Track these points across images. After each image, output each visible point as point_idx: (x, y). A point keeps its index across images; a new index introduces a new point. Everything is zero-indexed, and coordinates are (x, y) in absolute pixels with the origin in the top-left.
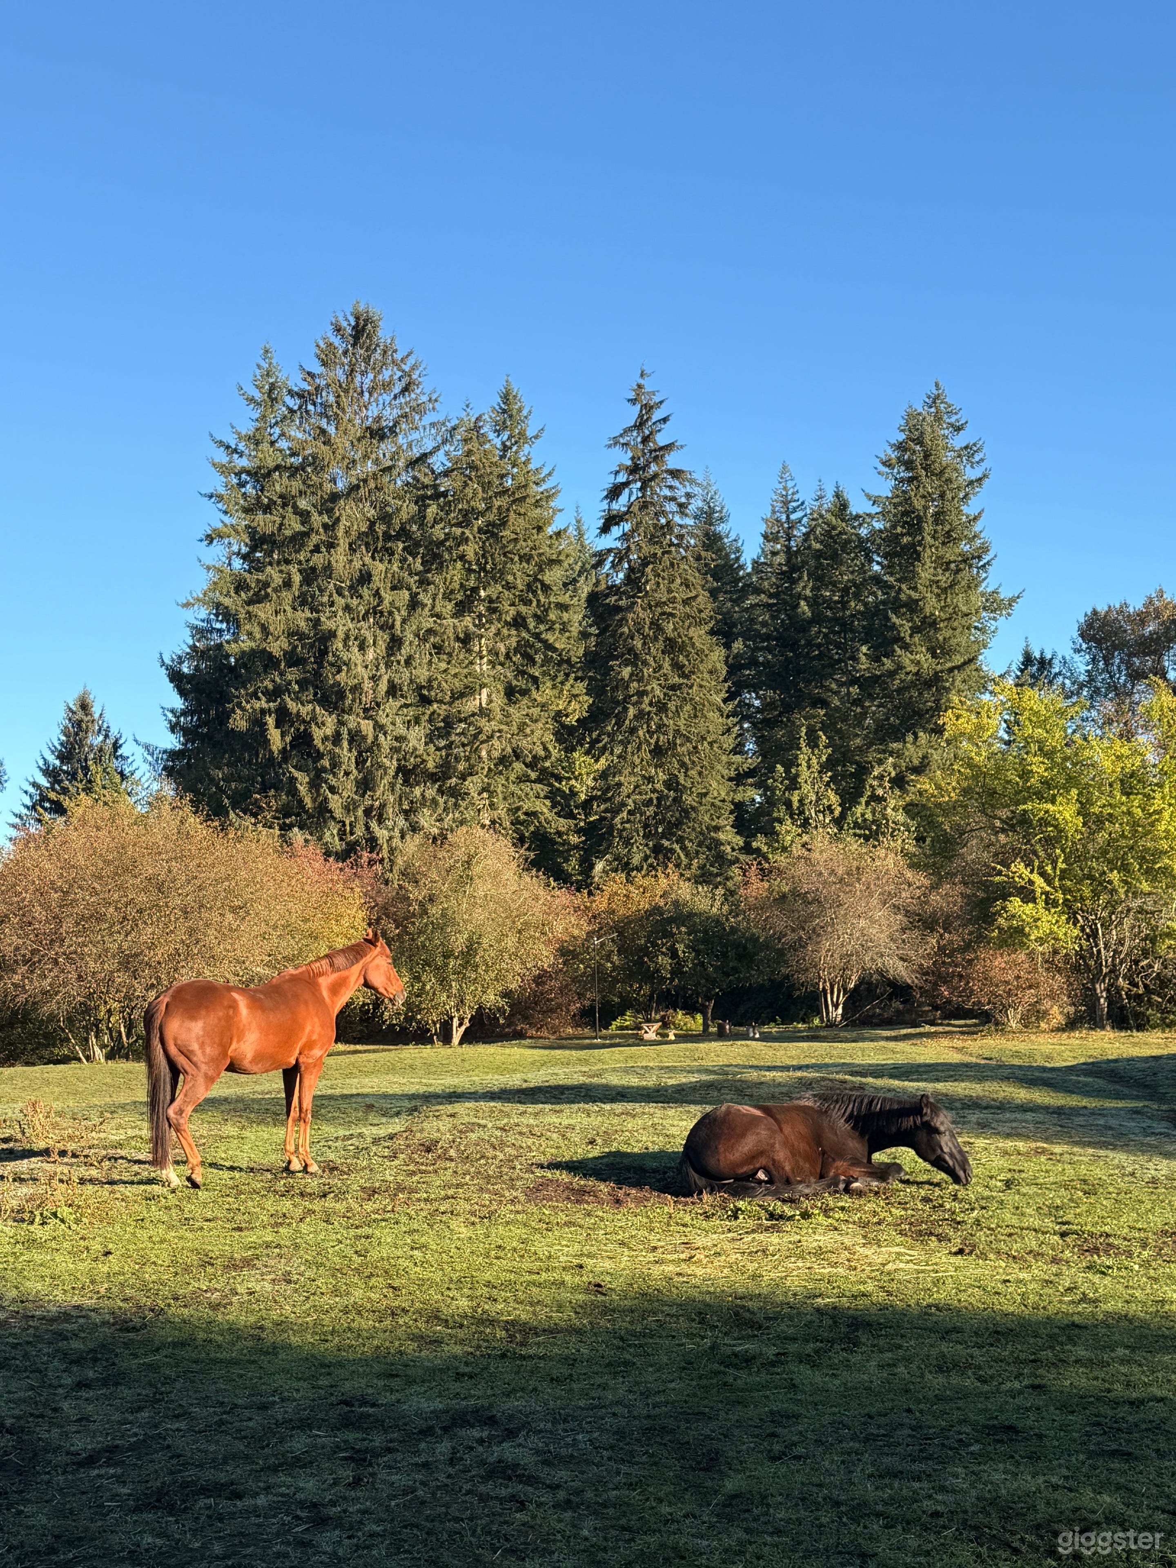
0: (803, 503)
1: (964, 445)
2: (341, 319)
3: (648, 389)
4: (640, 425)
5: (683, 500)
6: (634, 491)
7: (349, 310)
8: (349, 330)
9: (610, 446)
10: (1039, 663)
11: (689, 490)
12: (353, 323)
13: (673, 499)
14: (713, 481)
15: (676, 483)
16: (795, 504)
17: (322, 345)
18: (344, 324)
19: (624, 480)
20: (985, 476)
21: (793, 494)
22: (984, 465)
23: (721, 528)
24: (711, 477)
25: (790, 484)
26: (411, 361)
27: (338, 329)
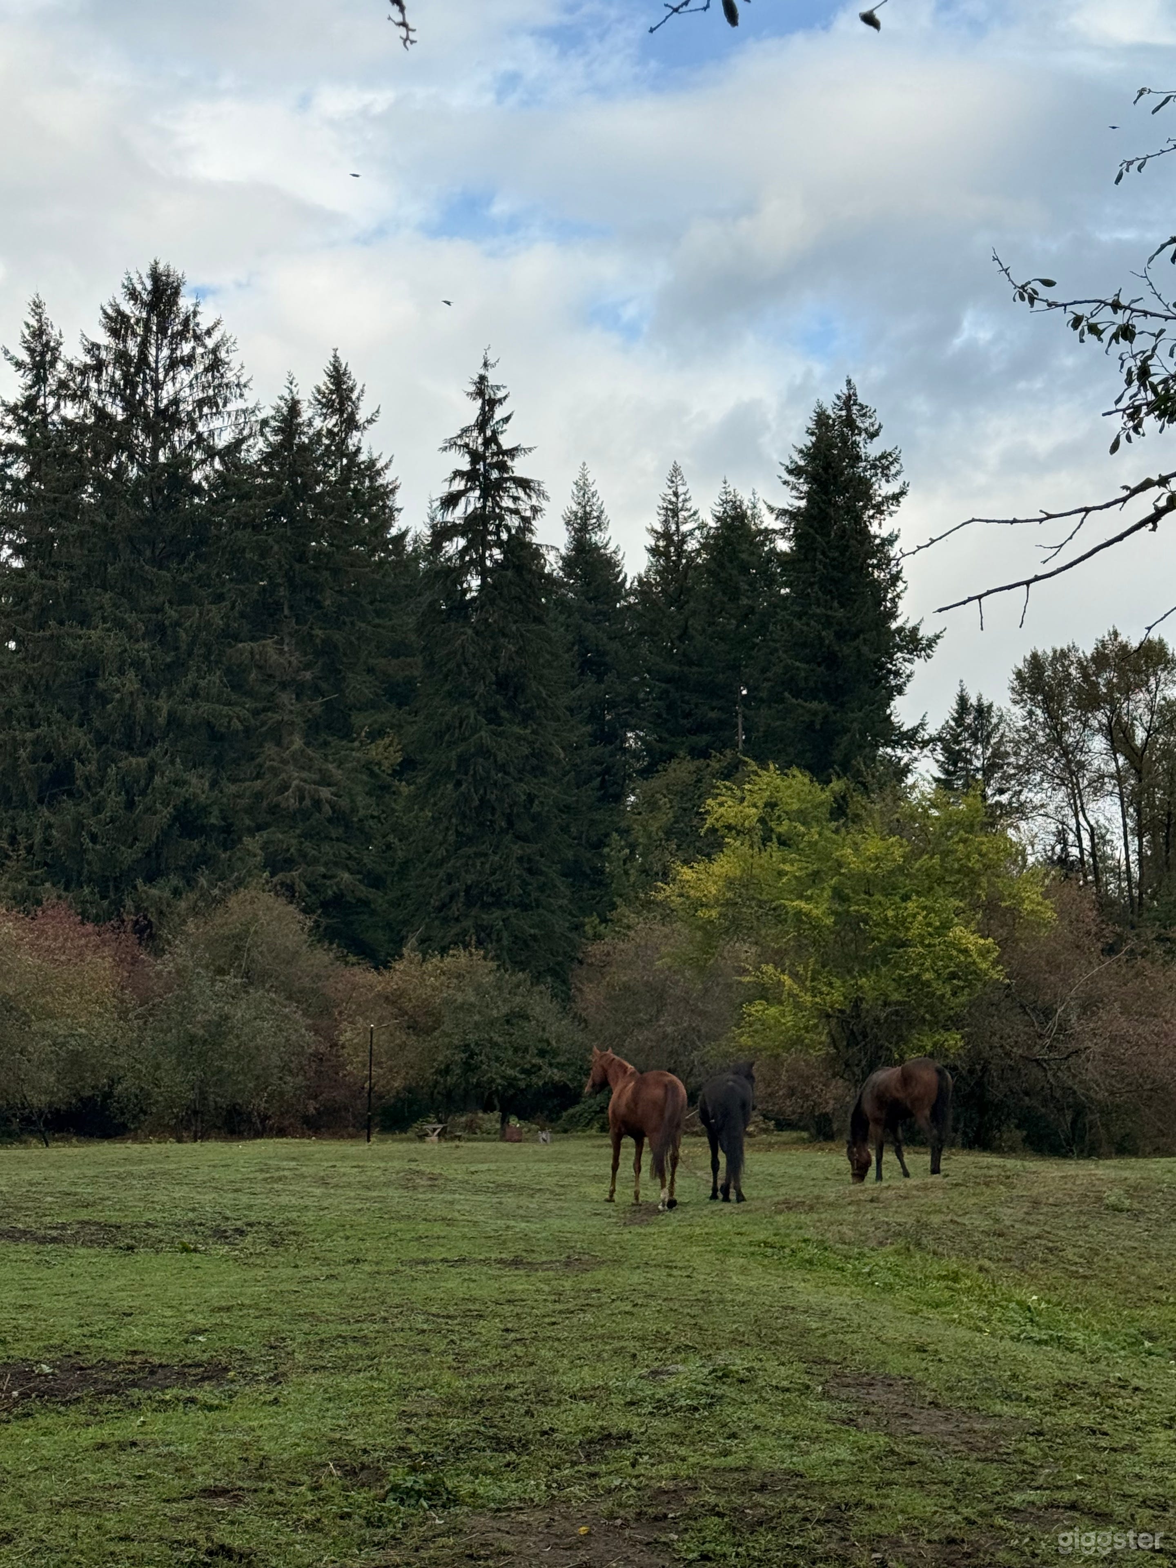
0: (695, 513)
1: (879, 454)
2: (135, 281)
3: (492, 381)
4: (483, 423)
5: (528, 514)
6: (472, 500)
7: (146, 271)
8: (145, 297)
9: (445, 449)
10: (977, 711)
11: (534, 502)
12: (149, 287)
13: (516, 512)
14: (590, 481)
15: (521, 493)
16: (686, 514)
17: (110, 311)
18: (139, 287)
19: (462, 487)
20: (902, 493)
21: (685, 501)
22: (901, 479)
23: (597, 538)
24: (588, 477)
25: (681, 490)
26: (216, 336)
27: (133, 295)
